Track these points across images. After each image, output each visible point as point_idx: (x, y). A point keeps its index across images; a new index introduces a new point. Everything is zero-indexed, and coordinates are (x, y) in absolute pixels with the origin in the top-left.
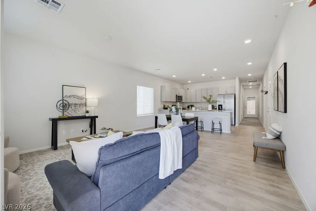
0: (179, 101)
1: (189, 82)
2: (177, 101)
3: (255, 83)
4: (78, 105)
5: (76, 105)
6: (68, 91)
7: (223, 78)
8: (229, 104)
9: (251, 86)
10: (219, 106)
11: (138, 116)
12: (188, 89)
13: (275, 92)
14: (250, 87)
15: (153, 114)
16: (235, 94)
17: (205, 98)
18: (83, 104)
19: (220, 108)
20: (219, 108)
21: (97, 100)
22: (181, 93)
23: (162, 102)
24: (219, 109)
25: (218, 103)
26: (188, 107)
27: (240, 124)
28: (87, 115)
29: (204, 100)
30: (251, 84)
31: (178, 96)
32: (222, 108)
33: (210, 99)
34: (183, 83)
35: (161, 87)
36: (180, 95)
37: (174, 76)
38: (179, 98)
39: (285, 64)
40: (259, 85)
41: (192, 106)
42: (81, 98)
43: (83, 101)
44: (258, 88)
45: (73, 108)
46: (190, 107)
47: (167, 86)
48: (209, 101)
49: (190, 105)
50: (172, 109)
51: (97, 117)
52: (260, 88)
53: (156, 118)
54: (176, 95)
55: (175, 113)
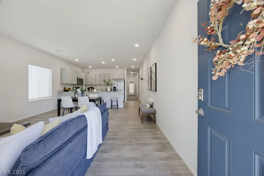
0: (80, 83)
1: (90, 67)
2: (79, 83)
3: (135, 73)
7: (117, 67)
8: (120, 86)
9: (132, 74)
10: (114, 87)
11: (29, 101)
12: (88, 73)
13: (149, 79)
14: (131, 75)
15: (51, 98)
16: (124, 79)
17: (104, 81)
19: (115, 89)
20: (114, 89)
22: (82, 76)
23: (62, 84)
24: (114, 90)
26: (89, 89)
27: (127, 100)
29: (103, 83)
30: (132, 73)
31: (79, 79)
32: (116, 89)
33: (109, 82)
34: (83, 67)
35: (61, 69)
36: (81, 78)
37: (76, 60)
38: (80, 81)
39: (156, 64)
41: (92, 88)
44: (135, 76)
46: (90, 89)
47: (68, 68)
48: (108, 84)
49: (90, 87)
50: (77, 92)
52: (137, 76)
53: (59, 101)
54: (78, 78)
55: (81, 95)
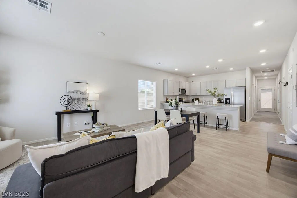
0: (182, 94)
1: (194, 75)
2: (181, 94)
3: (272, 73)
4: (81, 100)
5: (79, 100)
6: (72, 87)
7: (231, 69)
8: (238, 99)
9: (266, 76)
10: (226, 99)
11: (139, 110)
12: (192, 82)
14: (266, 78)
15: (155, 108)
16: (245, 87)
17: (210, 92)
18: (85, 99)
19: (228, 101)
20: (226, 101)
21: (98, 95)
22: (185, 85)
23: (164, 96)
24: (226, 103)
25: (225, 97)
26: (193, 100)
28: (89, 109)
29: (209, 94)
30: (265, 74)
32: (229, 101)
33: (215, 92)
34: (187, 76)
35: (164, 80)
36: (184, 88)
37: (176, 69)
38: (183, 92)
40: (277, 75)
41: (197, 99)
42: (84, 93)
43: (86, 96)
44: (276, 78)
45: (76, 102)
46: (195, 100)
47: (170, 79)
48: (214, 95)
49: (195, 98)
50: (171, 104)
51: (98, 111)
52: (278, 79)
53: (156, 112)
54: (180, 88)
55: (175, 108)
